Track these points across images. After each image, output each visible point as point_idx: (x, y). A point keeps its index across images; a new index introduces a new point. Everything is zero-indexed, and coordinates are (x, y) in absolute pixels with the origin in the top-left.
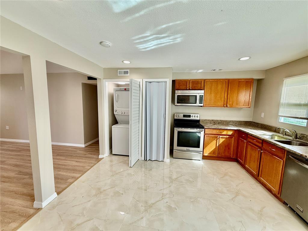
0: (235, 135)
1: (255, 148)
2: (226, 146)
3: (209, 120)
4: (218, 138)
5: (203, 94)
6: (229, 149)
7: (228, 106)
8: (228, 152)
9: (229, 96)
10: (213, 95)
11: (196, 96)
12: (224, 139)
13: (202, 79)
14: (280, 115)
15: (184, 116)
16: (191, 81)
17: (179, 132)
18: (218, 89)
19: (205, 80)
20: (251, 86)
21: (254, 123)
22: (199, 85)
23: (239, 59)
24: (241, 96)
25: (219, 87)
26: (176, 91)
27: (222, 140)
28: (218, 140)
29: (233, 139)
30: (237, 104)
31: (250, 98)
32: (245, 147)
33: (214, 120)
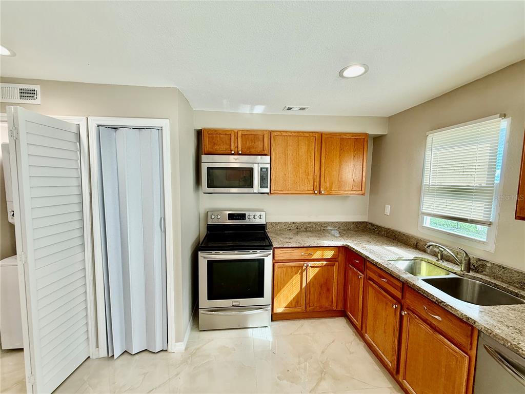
0: (340, 259)
1: (385, 297)
2: (322, 284)
3: (286, 223)
4: (304, 268)
5: (268, 166)
6: (328, 290)
7: (323, 192)
8: (327, 298)
9: (323, 169)
10: (290, 167)
11: (251, 170)
12: (317, 270)
13: (264, 131)
14: (423, 211)
15: (231, 217)
16: (240, 134)
17: (211, 263)
18: (300, 153)
19: (271, 132)
20: (365, 150)
21: (373, 225)
22: (260, 145)
23: (341, 74)
24: (347, 170)
25: (303, 149)
26: (204, 158)
27: (312, 273)
28: (304, 273)
29: (336, 267)
30: (340, 187)
31: (364, 174)
32: (361, 290)
33: (296, 223)
